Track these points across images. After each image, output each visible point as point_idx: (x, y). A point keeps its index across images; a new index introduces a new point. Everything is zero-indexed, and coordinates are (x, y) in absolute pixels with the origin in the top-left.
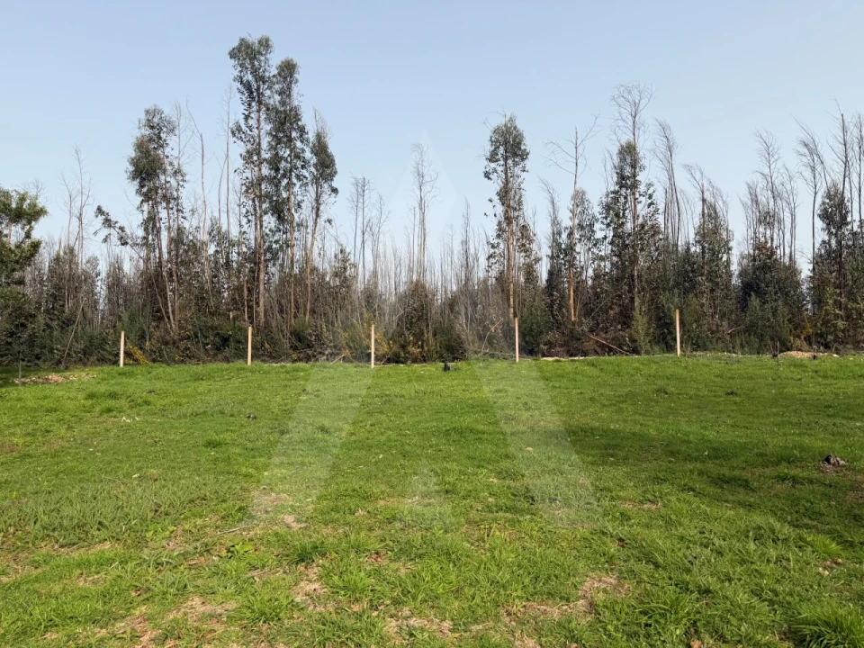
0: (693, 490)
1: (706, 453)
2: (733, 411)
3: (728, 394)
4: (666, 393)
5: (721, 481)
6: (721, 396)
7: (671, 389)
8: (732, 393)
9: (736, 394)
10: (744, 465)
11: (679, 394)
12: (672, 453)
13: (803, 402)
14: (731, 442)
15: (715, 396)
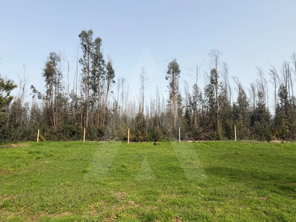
0: (276, 192)
1: (268, 177)
2: (266, 161)
3: (260, 155)
4: (238, 155)
5: (283, 188)
6: (258, 156)
7: (239, 153)
8: (261, 155)
9: (263, 155)
10: (285, 182)
11: (242, 155)
12: (256, 177)
13: (288, 159)
14: (274, 173)
15: (256, 156)
